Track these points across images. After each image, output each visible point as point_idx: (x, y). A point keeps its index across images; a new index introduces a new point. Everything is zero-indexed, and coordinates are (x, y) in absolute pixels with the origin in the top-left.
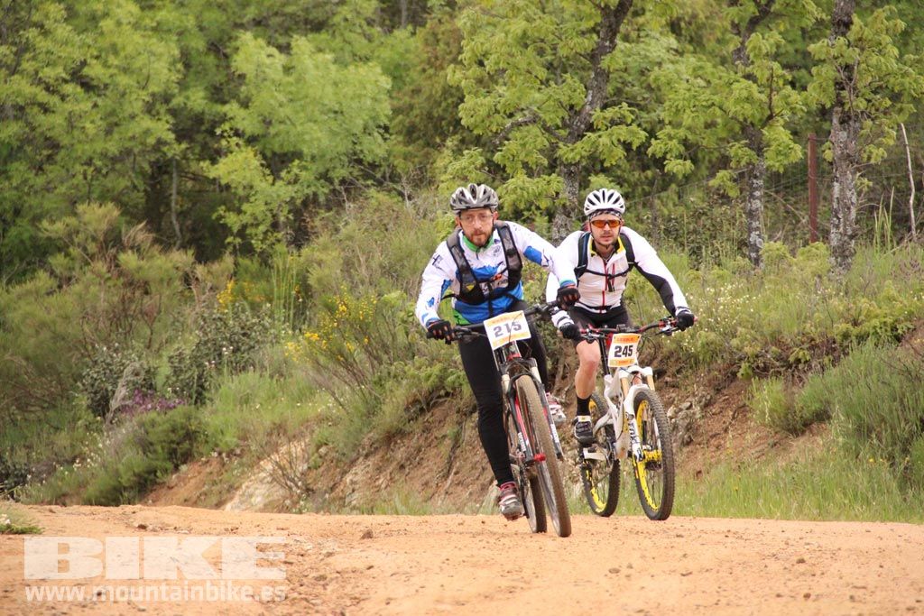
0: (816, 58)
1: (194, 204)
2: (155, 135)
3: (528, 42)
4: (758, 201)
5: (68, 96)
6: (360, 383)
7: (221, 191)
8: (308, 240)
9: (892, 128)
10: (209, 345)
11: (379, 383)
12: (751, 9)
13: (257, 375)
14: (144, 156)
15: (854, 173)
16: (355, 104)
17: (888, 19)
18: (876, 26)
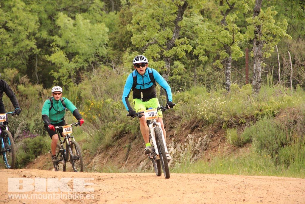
0: (248, 23)
1: (43, 69)
2: (30, 46)
3: (154, 17)
4: (229, 70)
5: (1, 33)
6: (97, 129)
7: (52, 65)
8: (81, 81)
9: (273, 46)
11: (104, 129)
12: (228, 7)
14: (26, 53)
15: (260, 61)
16: (97, 37)
17: (272, 11)
18: (268, 13)
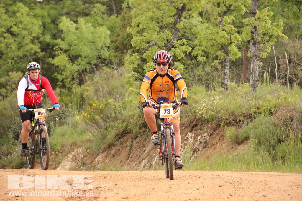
0: (245, 24)
2: (34, 50)
3: (153, 19)
4: (227, 70)
5: (6, 37)
6: (100, 129)
7: (56, 68)
8: (83, 83)
9: (270, 46)
10: (52, 117)
11: (106, 129)
12: (225, 9)
13: (67, 127)
14: (31, 57)
15: (257, 61)
16: (98, 40)
17: (268, 12)
18: (264, 14)
